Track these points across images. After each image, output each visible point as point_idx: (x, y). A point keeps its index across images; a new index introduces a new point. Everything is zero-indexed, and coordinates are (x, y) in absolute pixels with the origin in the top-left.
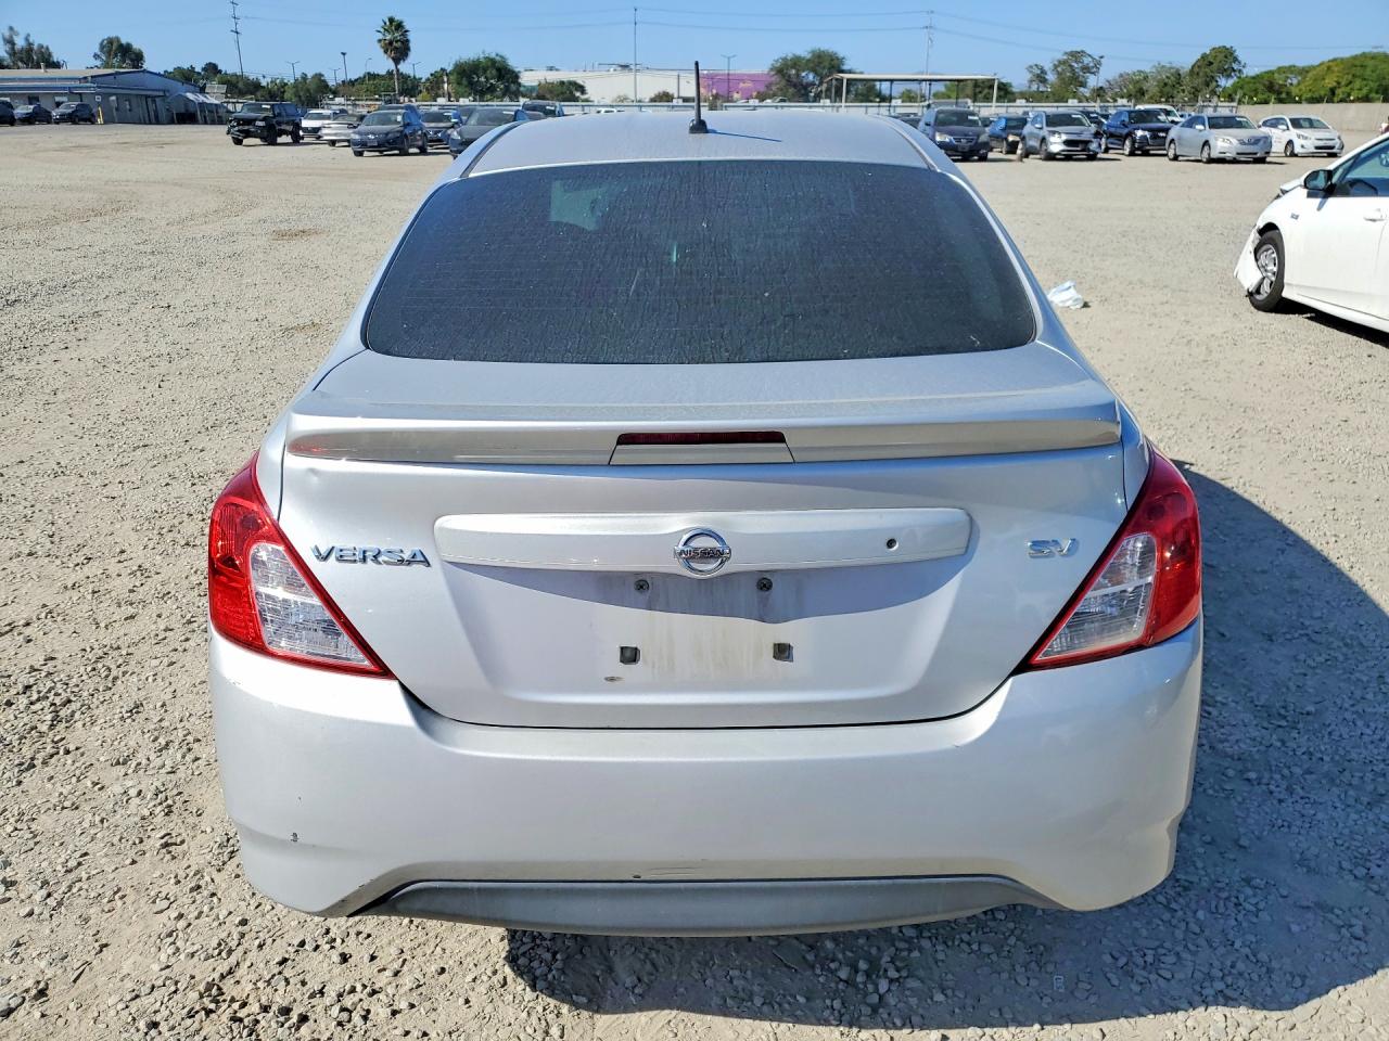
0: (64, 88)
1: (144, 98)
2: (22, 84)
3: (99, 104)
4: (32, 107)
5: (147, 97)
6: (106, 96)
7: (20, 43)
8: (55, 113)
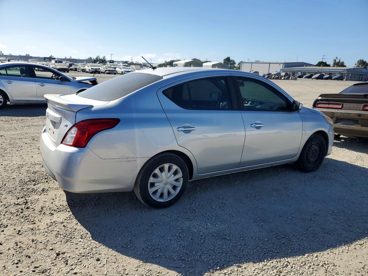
0: (339, 72)
1: (359, 75)
2: (329, 70)
3: (346, 76)
4: (329, 76)
5: (360, 74)
6: (348, 74)
7: (337, 61)
8: (333, 78)
